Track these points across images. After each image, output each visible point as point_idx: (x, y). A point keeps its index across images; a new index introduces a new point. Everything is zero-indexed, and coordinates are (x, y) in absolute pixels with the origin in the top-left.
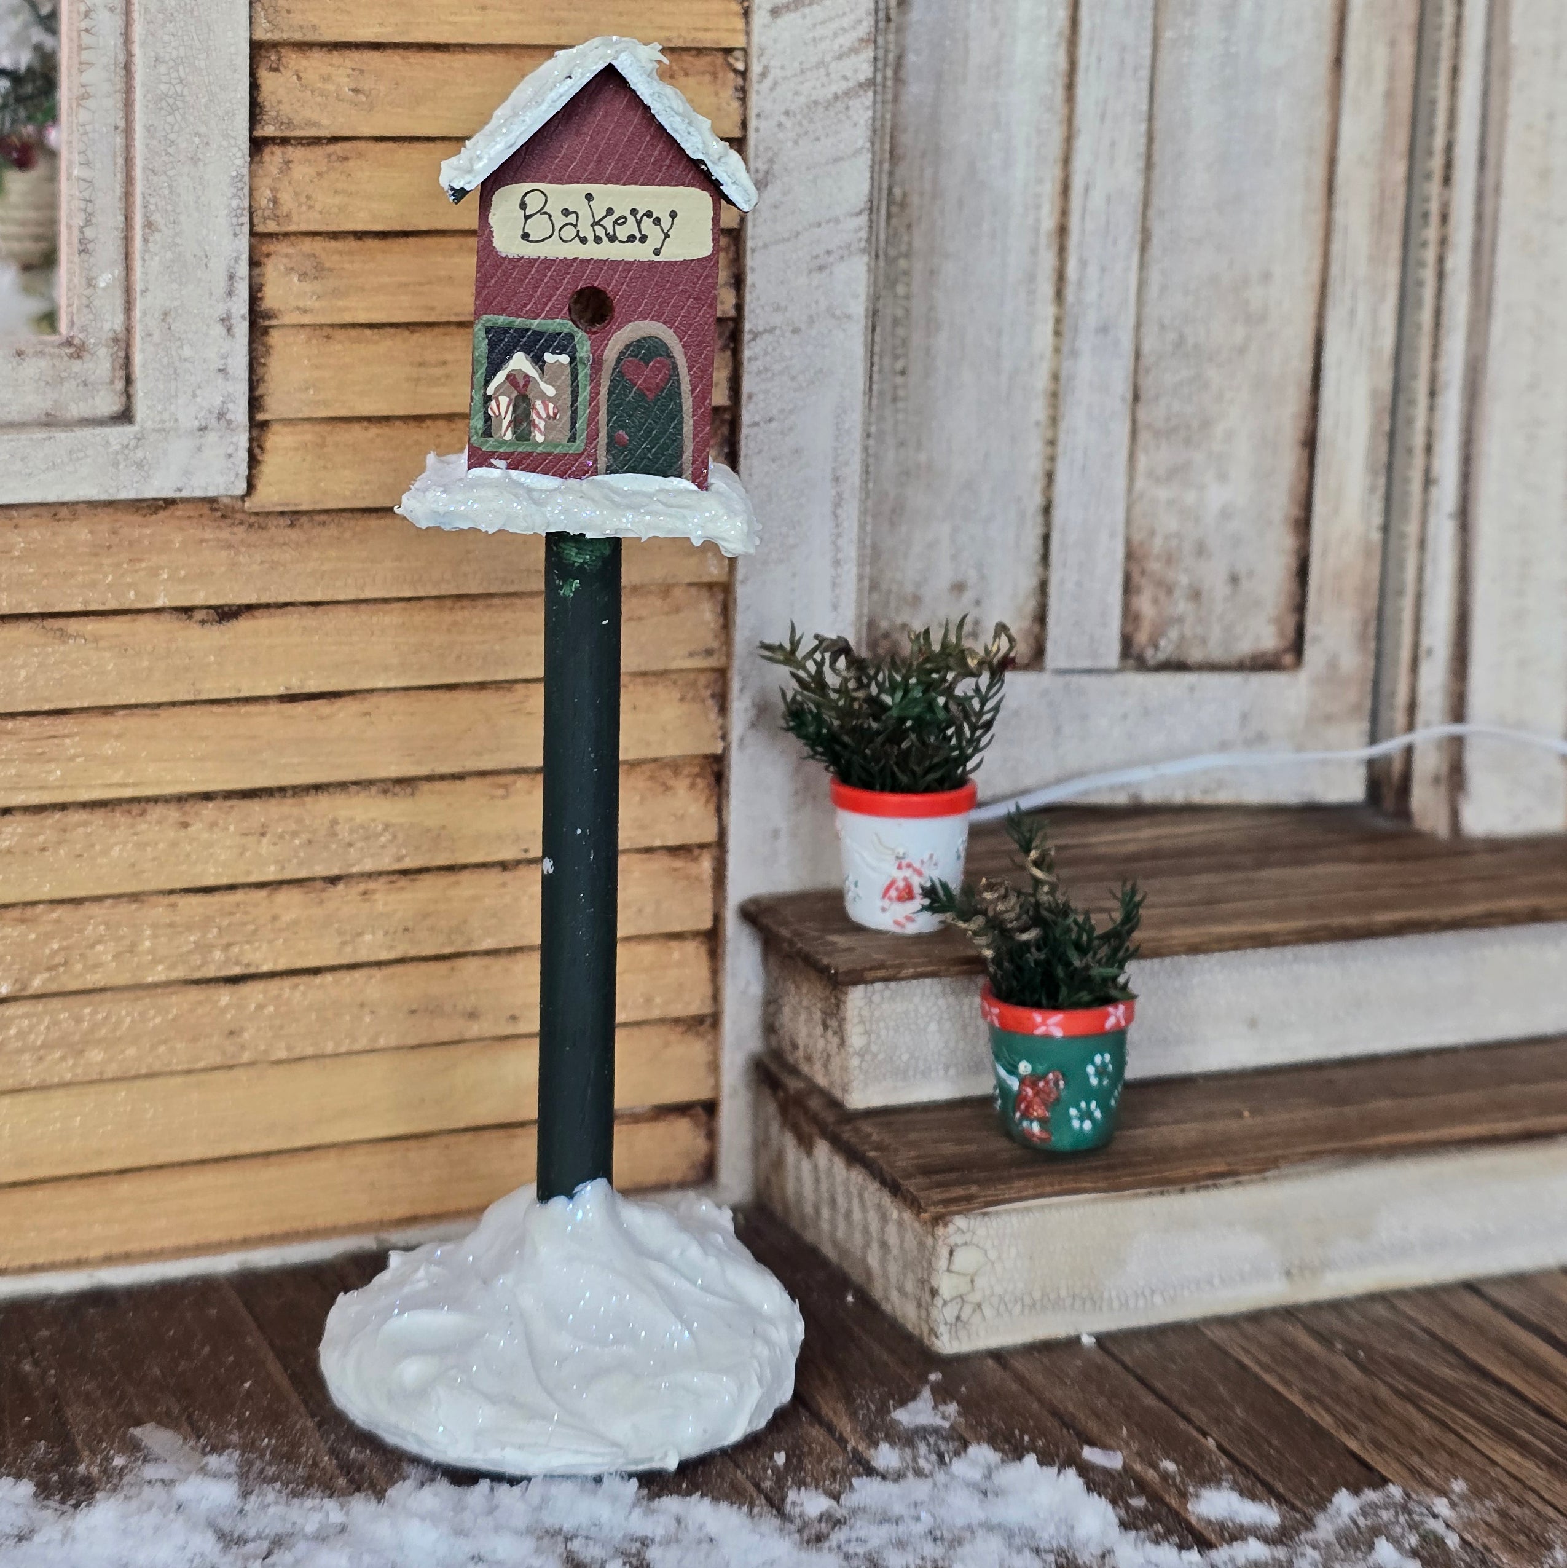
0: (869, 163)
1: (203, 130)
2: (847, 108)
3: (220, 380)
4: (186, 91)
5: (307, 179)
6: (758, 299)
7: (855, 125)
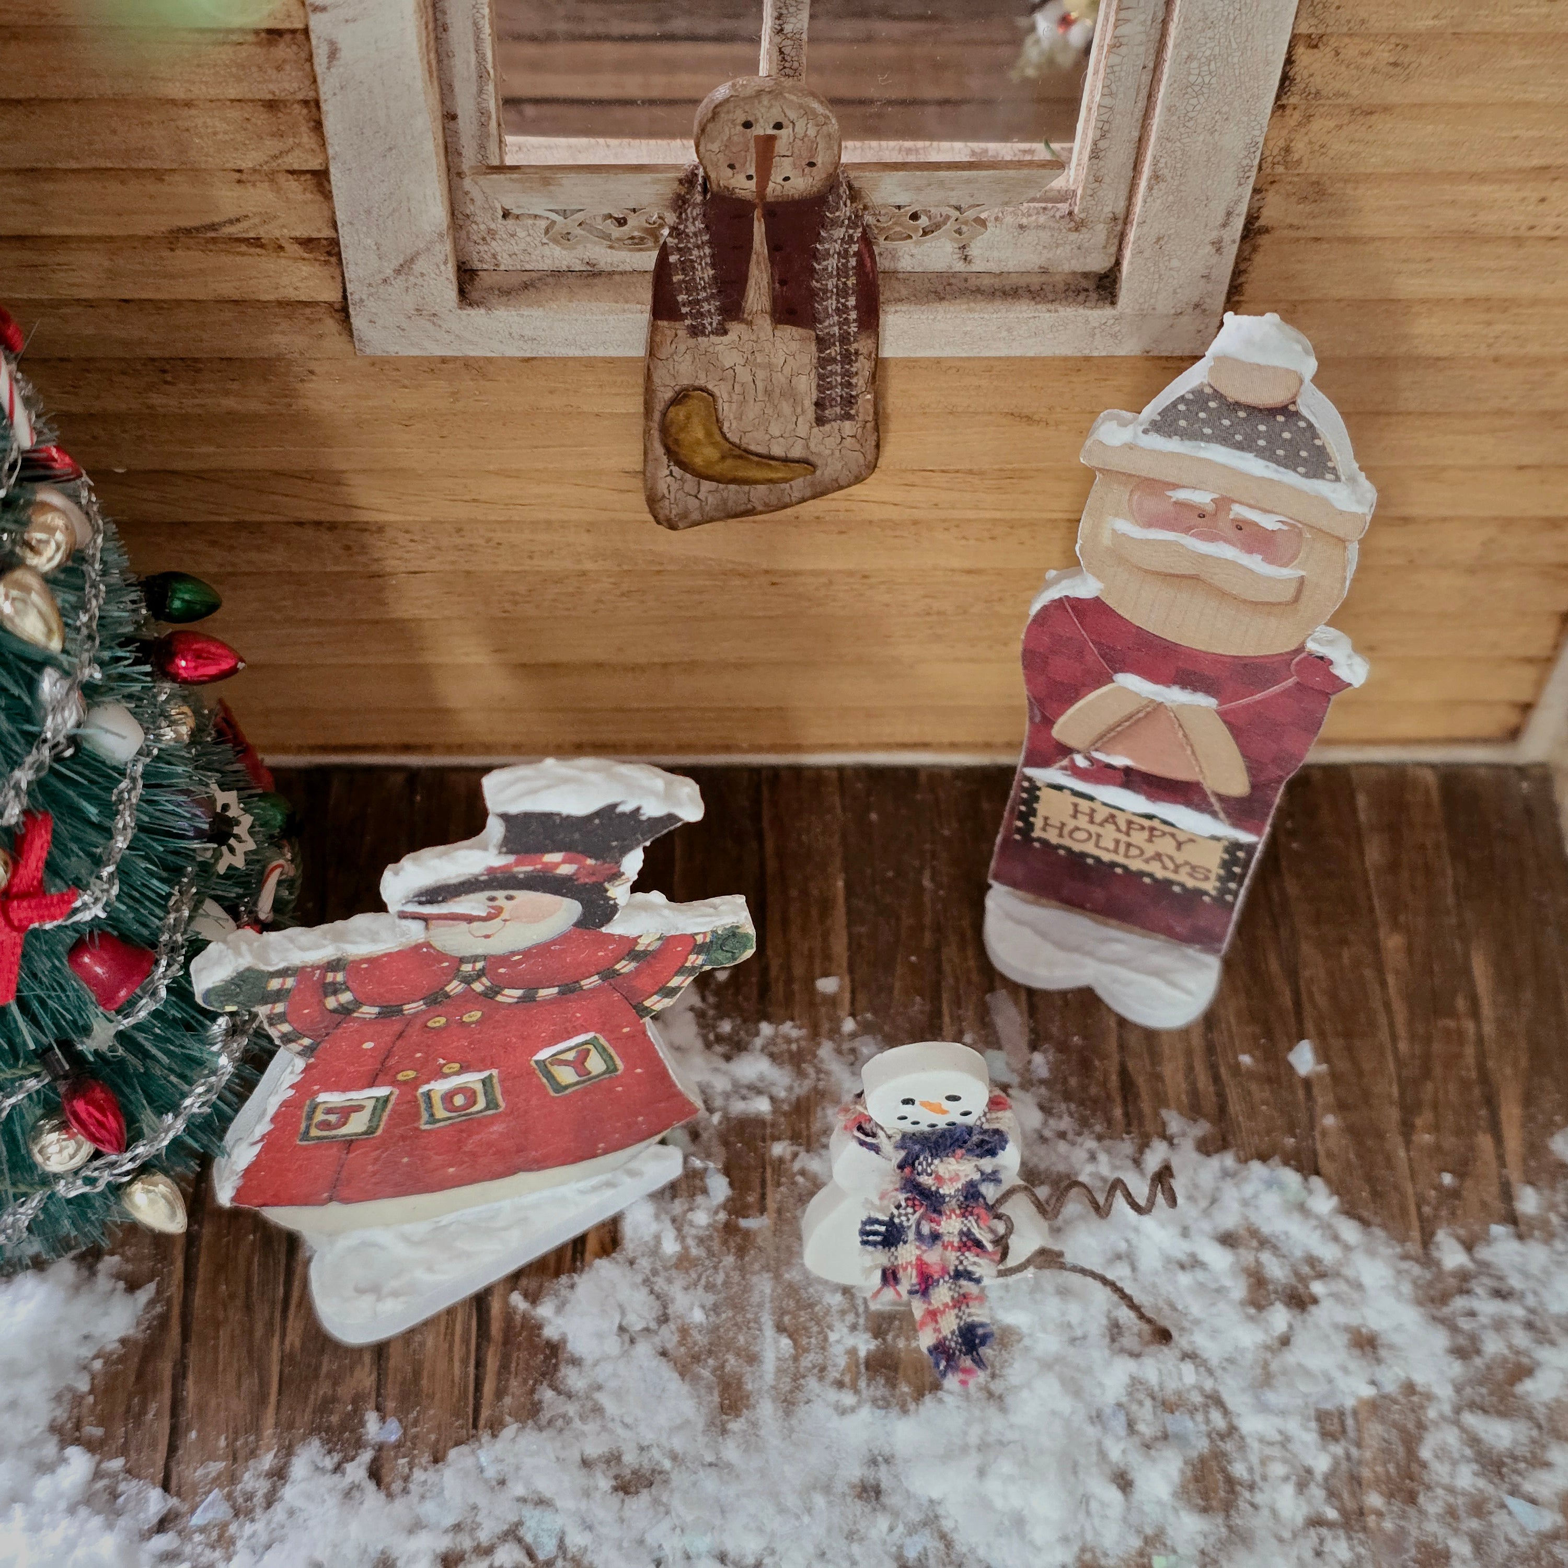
1: (1225, 109)
3: (1202, 282)
4: (1214, 81)
5: (1325, 129)
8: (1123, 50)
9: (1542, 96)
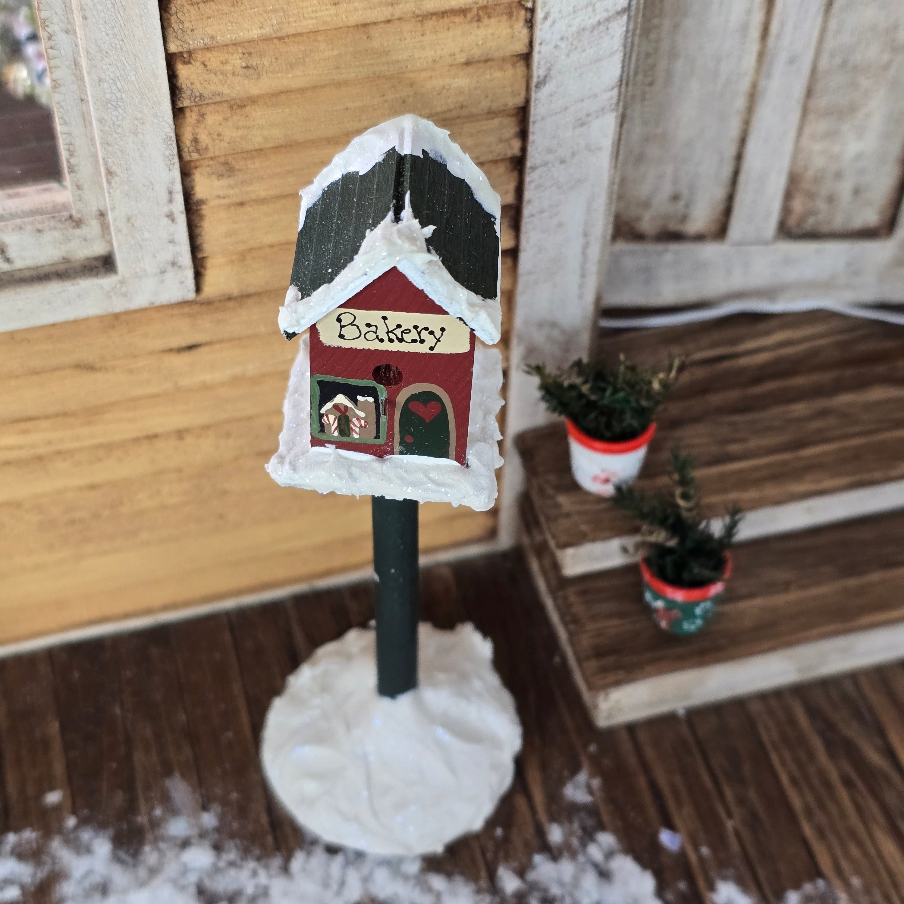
0: (621, 59)
1: (139, 115)
2: (607, 29)
3: (171, 246)
4: (124, 96)
5: (217, 123)
6: (537, 149)
7: (612, 38)
8: (62, 89)
9: (353, 75)
